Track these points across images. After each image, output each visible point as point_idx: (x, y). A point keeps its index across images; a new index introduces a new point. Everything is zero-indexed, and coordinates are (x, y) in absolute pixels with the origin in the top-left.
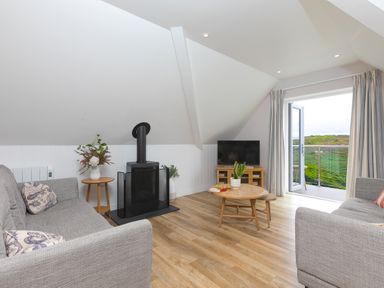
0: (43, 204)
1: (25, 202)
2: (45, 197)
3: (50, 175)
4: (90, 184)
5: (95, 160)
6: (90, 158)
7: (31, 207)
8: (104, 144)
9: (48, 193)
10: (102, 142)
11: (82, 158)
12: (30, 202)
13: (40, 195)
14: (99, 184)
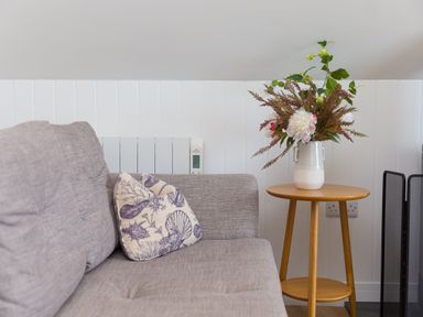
0: (154, 237)
1: (117, 223)
2: (160, 217)
3: (196, 161)
4: (293, 200)
5: (303, 121)
6: (291, 113)
7: (125, 239)
8: (340, 74)
9: (172, 208)
10: (333, 67)
11: (270, 113)
12: (125, 224)
13: (147, 210)
14: (314, 201)
